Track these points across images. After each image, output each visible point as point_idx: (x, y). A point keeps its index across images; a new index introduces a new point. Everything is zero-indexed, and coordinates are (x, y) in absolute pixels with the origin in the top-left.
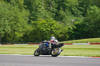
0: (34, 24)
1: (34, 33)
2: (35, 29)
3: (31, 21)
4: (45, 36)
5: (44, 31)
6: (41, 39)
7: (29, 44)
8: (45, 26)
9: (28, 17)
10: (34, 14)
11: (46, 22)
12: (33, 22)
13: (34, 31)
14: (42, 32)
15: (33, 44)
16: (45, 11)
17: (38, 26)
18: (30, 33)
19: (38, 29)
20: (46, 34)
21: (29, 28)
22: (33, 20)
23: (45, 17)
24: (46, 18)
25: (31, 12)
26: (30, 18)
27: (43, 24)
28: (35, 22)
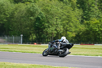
0: (87, 24)
1: (87, 33)
2: (88, 29)
3: (84, 20)
4: (98, 37)
6: (93, 39)
7: (81, 44)
8: (98, 26)
9: (81, 17)
10: (88, 13)
11: (99, 22)
12: (85, 22)
13: (87, 30)
14: (95, 32)
15: (85, 44)
16: (98, 10)
17: (91, 26)
18: (83, 33)
19: (91, 29)
20: (99, 34)
21: (82, 28)
23: (98, 16)
24: (100, 17)
28: (88, 22)
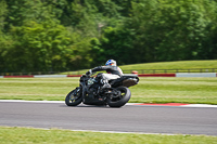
5: (39, 49)
22: (15, 24)
25: (9, 7)
26: (7, 19)
27: (36, 32)
